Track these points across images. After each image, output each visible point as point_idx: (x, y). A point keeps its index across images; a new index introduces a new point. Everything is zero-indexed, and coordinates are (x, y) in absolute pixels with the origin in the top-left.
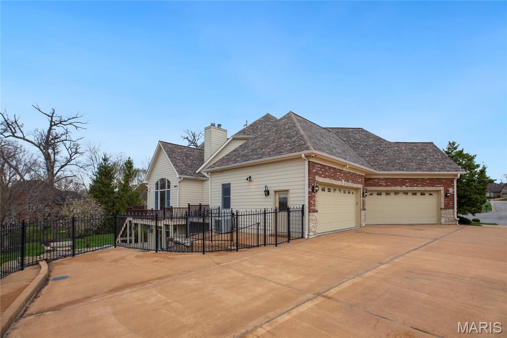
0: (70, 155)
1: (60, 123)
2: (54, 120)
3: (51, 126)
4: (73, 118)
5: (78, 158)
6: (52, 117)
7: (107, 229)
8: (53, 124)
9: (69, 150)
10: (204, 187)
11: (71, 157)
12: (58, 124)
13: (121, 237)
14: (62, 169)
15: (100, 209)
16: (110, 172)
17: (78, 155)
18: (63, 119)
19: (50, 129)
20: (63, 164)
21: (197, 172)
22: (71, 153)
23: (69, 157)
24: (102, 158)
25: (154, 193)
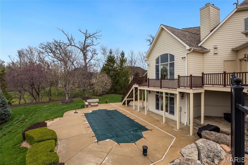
0: (93, 55)
1: (90, 37)
2: (87, 36)
3: (86, 38)
4: (95, 33)
5: (95, 56)
6: (86, 34)
7: (113, 91)
8: (86, 37)
9: (92, 53)
10: (205, 59)
11: (93, 56)
12: (88, 37)
13: (127, 98)
14: (89, 62)
15: (110, 80)
16: (113, 59)
17: (95, 55)
18: (91, 35)
19: (85, 40)
20: (90, 59)
21: (199, 45)
22: (93, 54)
23: (92, 56)
24: (109, 52)
25: (155, 66)
